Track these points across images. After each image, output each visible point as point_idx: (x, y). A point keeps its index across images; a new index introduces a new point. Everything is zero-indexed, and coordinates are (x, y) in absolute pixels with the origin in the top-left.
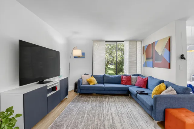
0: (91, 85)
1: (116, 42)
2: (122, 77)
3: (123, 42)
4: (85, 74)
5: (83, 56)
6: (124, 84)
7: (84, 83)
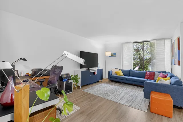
0: (118, 75)
1: (143, 42)
2: (147, 73)
3: (150, 41)
4: (115, 68)
5: (115, 55)
6: (146, 79)
7: (113, 74)
